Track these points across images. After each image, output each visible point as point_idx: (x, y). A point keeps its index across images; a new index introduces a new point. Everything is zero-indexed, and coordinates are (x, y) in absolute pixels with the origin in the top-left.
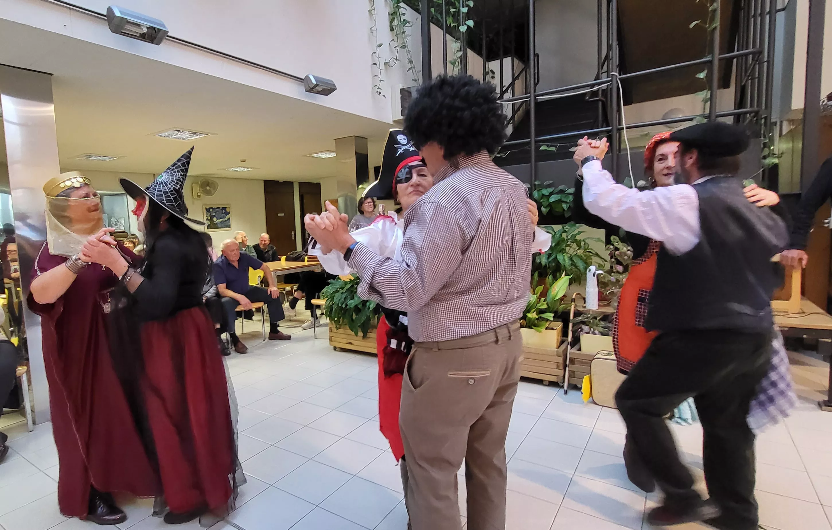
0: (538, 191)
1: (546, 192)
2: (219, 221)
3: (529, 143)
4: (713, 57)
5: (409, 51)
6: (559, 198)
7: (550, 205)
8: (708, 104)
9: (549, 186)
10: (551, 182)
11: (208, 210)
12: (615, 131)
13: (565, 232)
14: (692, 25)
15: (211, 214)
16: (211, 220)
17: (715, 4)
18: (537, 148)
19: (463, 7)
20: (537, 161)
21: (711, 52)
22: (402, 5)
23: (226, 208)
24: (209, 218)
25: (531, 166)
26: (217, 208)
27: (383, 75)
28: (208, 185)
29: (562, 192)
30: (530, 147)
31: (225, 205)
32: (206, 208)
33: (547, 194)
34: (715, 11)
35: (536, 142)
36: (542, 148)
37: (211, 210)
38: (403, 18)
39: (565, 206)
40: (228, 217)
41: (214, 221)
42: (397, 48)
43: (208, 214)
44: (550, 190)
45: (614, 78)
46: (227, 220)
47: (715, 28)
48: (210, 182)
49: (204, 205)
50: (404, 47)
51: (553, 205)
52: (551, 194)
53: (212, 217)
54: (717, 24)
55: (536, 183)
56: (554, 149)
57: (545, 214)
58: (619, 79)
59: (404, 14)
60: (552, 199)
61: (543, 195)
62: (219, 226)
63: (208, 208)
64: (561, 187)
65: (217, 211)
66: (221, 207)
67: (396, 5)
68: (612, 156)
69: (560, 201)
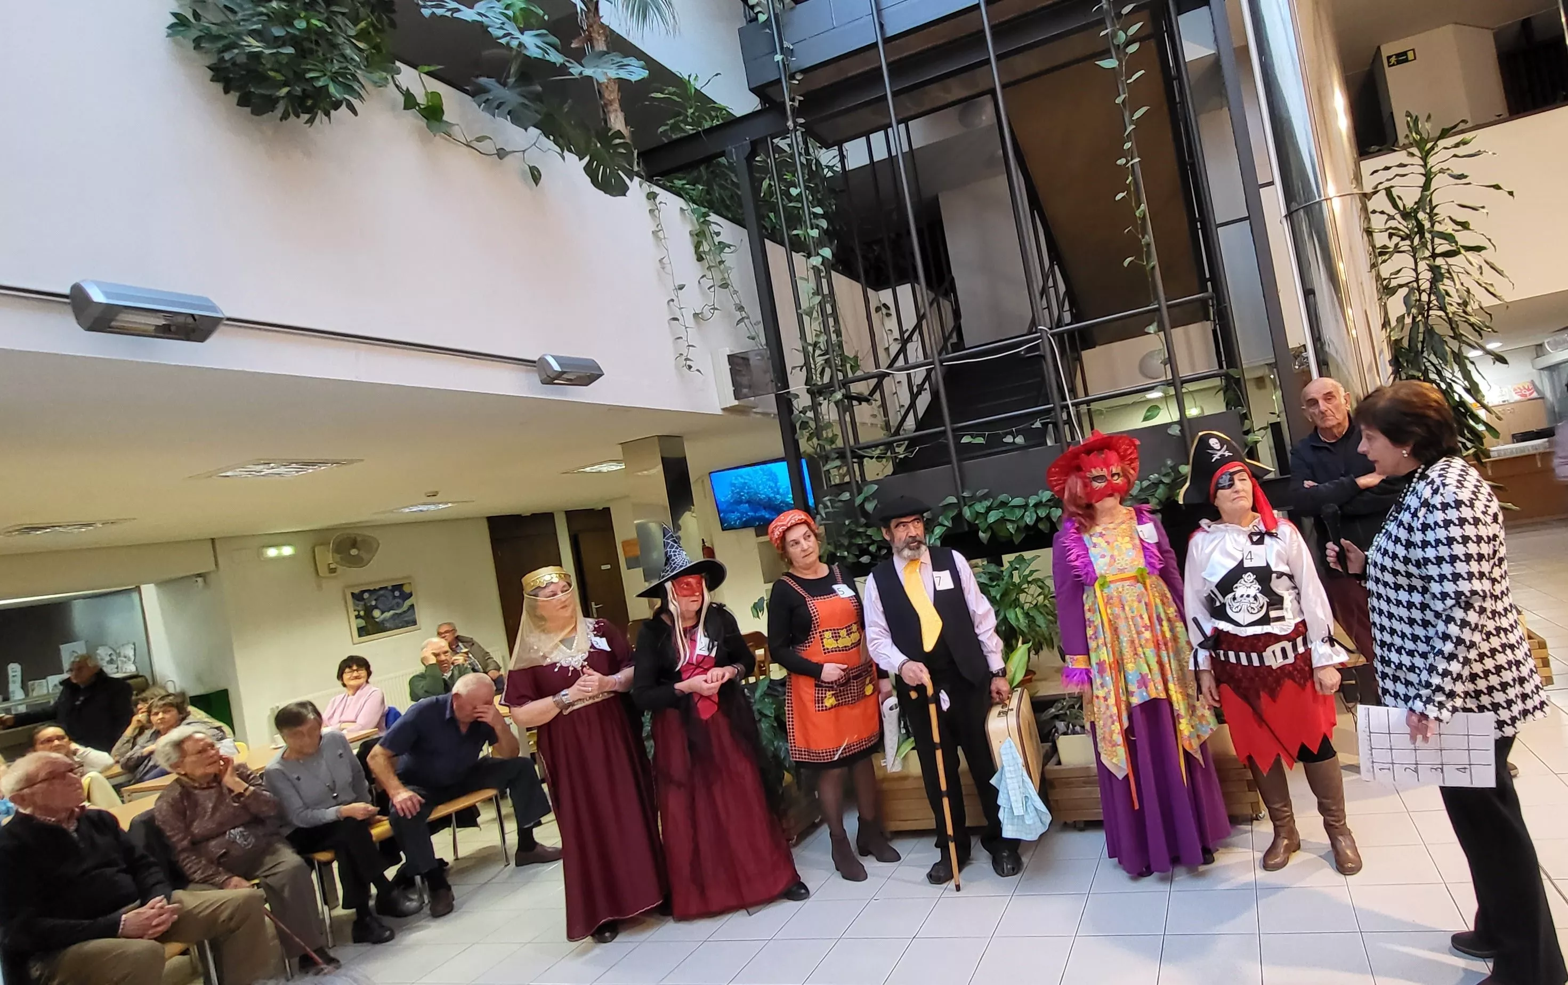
0: (970, 506)
1: (980, 507)
2: (388, 615)
3: (944, 432)
4: (1159, 304)
5: (736, 292)
6: (1001, 515)
7: (990, 527)
8: (1168, 366)
9: (985, 497)
10: (986, 490)
11: (357, 597)
12: (1058, 409)
13: (1016, 569)
14: (1126, 263)
15: (365, 604)
16: (368, 616)
17: (1147, 237)
18: (957, 438)
19: (812, 229)
20: (960, 460)
21: (1157, 298)
22: (713, 217)
23: (402, 585)
24: (362, 613)
25: (953, 467)
26: (381, 589)
27: (693, 336)
28: (354, 544)
29: (1003, 504)
30: (947, 439)
31: (397, 579)
32: (352, 594)
33: (983, 511)
34: (1148, 245)
35: (954, 430)
36: (966, 440)
37: (366, 595)
38: (717, 239)
39: (1010, 527)
40: (408, 603)
41: (373, 618)
42: (712, 289)
43: (358, 606)
44: (987, 503)
45: (1044, 334)
46: (409, 609)
47: (1153, 267)
48: (359, 539)
49: (348, 587)
50: (725, 286)
51: (994, 527)
52: (989, 509)
53: (369, 611)
54: (1154, 262)
55: (965, 494)
56: (980, 440)
57: (985, 542)
58: (1053, 335)
59: (718, 234)
60: (993, 517)
61: (978, 513)
62: (388, 625)
63: (357, 591)
64: (1003, 497)
65: (382, 595)
66: (389, 585)
67: (702, 220)
68: (1062, 446)
69: (1003, 520)
